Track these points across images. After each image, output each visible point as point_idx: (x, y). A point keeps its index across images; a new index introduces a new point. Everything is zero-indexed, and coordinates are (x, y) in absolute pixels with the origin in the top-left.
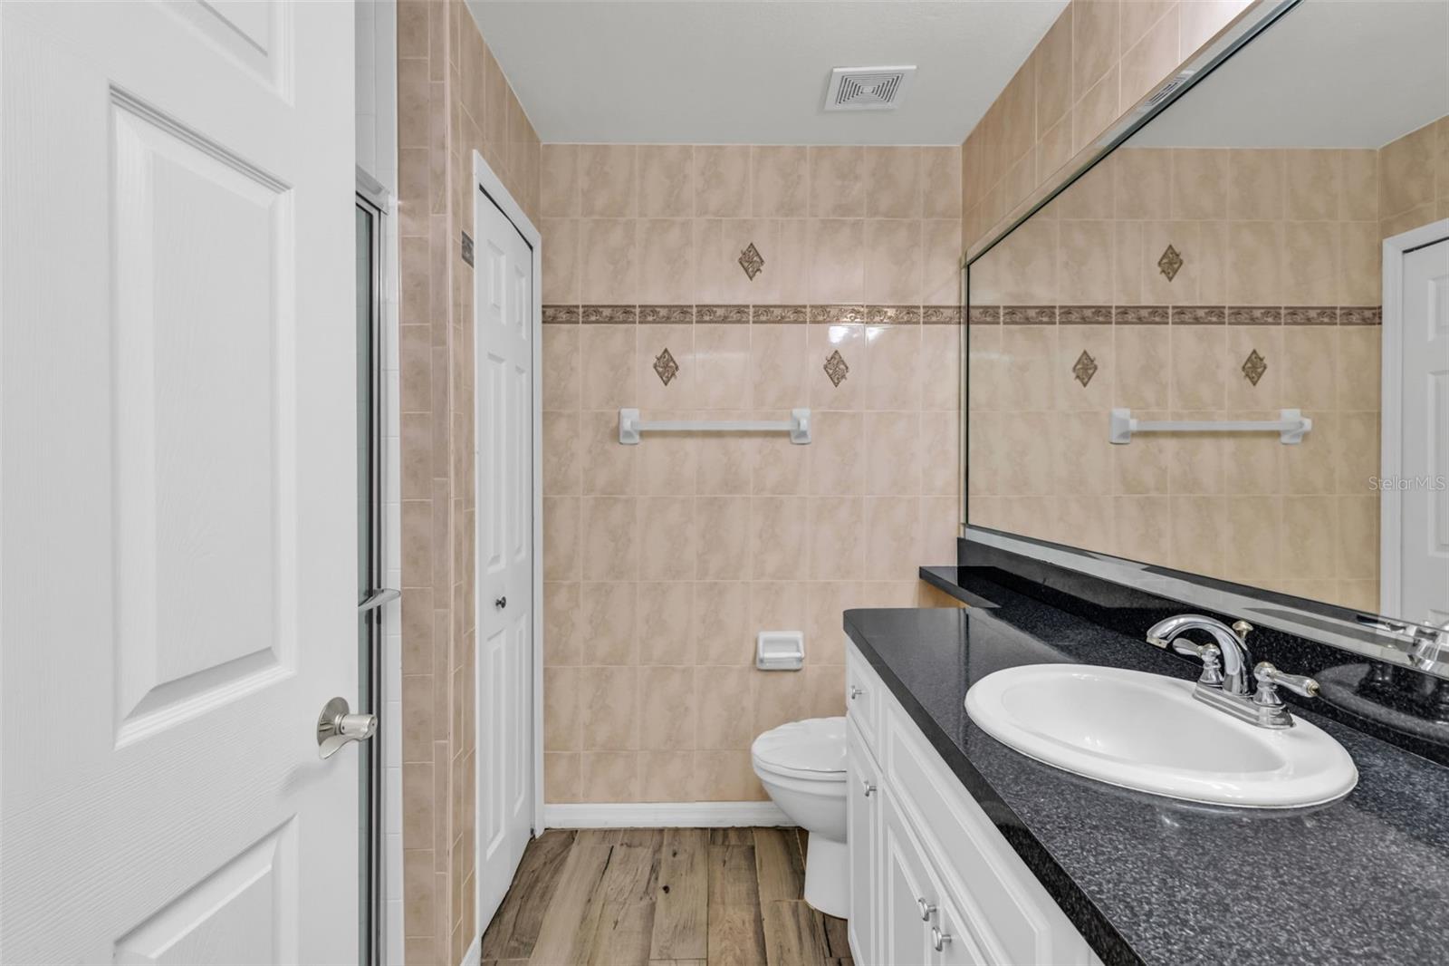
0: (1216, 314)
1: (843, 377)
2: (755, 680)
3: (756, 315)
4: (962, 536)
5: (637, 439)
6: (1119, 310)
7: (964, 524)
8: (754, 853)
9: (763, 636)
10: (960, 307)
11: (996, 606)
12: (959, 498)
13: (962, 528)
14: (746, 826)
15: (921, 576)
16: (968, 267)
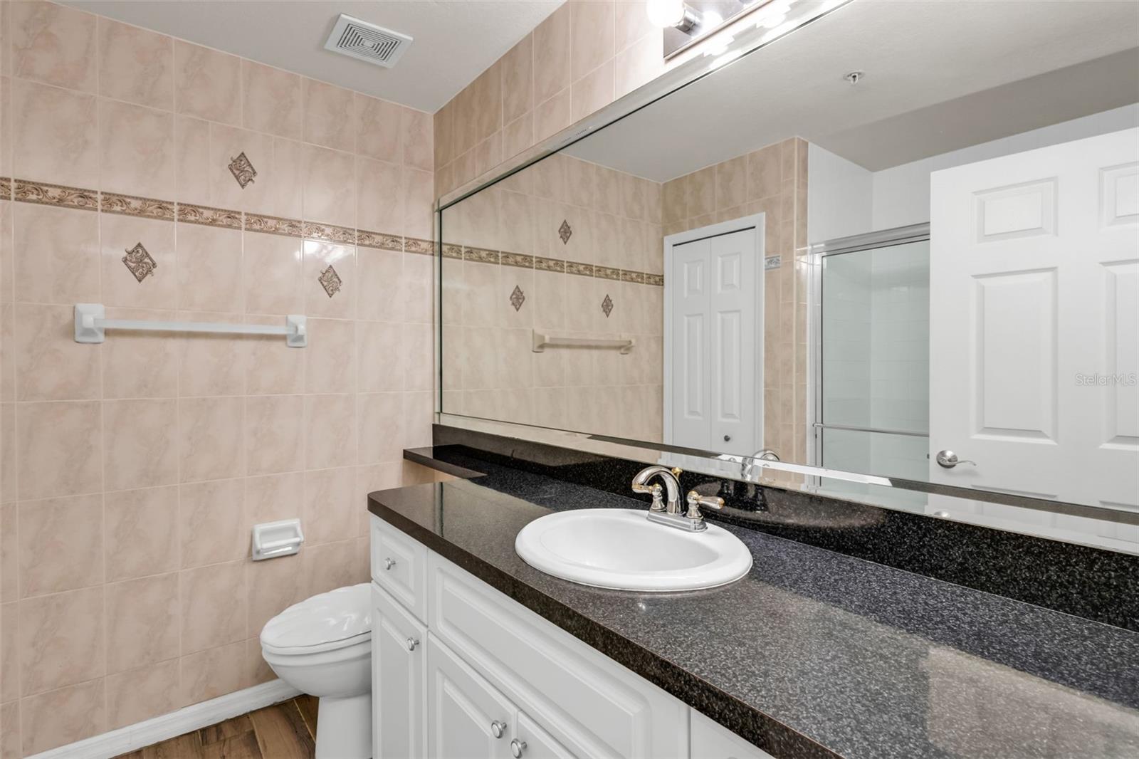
0: (588, 270)
1: (337, 289)
2: (250, 571)
3: (248, 222)
4: (437, 423)
5: (101, 338)
6: (538, 259)
7: (439, 413)
8: (254, 737)
9: (259, 528)
10: (433, 242)
11: (483, 474)
12: (434, 393)
13: (437, 416)
14: (242, 713)
15: (405, 457)
16: (440, 212)
